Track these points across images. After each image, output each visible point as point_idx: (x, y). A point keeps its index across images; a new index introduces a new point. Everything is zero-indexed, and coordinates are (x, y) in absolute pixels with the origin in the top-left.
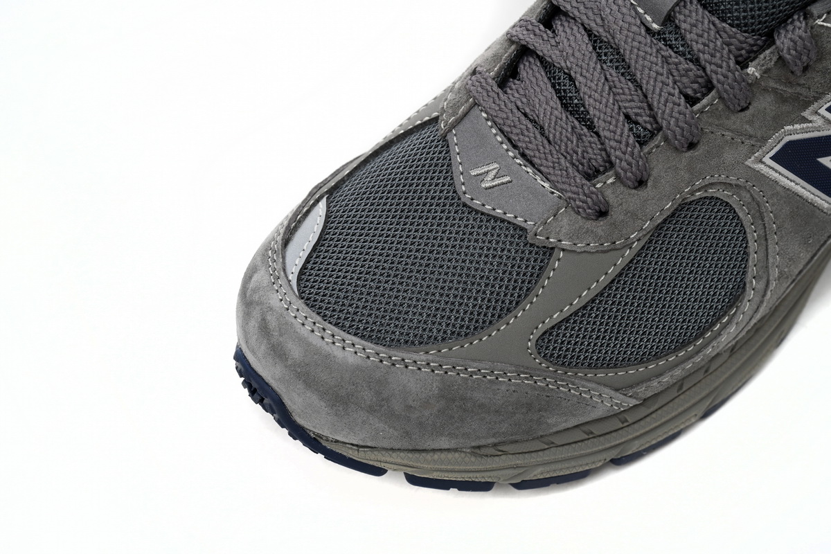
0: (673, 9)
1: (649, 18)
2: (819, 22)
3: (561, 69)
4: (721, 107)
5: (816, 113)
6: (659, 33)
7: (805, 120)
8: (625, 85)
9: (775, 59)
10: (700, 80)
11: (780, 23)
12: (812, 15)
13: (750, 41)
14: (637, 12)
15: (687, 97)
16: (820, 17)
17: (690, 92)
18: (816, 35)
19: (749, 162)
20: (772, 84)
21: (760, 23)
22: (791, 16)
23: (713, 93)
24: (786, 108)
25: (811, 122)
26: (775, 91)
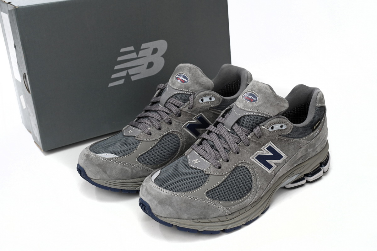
0: (232, 126)
1: (228, 129)
2: (262, 127)
3: (210, 141)
4: (243, 145)
5: (264, 149)
6: (230, 132)
7: (262, 150)
8: (224, 142)
9: (253, 134)
10: (239, 139)
11: (254, 128)
12: (260, 126)
13: (248, 131)
14: (226, 128)
15: (236, 143)
16: (262, 126)
17: (237, 142)
18: (262, 130)
19: (250, 158)
20: (254, 140)
21: (250, 127)
22: (256, 126)
23: (242, 141)
24: (257, 146)
25: (263, 151)
26: (254, 141)
